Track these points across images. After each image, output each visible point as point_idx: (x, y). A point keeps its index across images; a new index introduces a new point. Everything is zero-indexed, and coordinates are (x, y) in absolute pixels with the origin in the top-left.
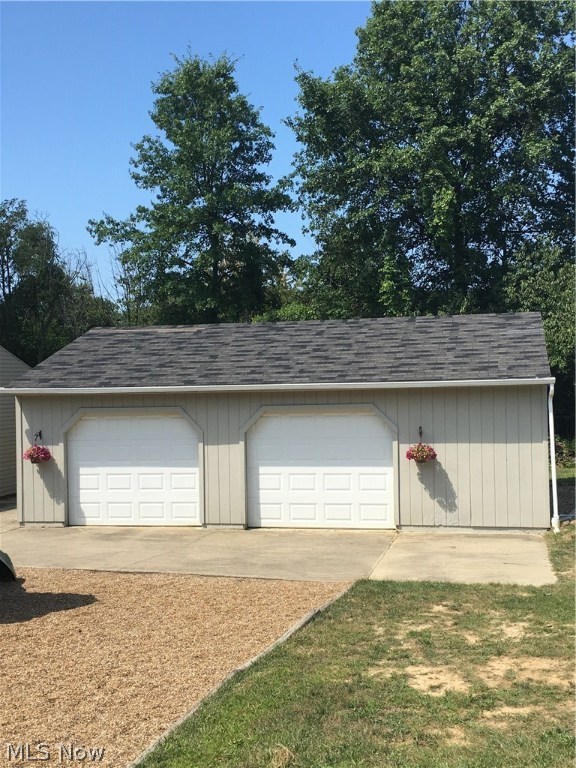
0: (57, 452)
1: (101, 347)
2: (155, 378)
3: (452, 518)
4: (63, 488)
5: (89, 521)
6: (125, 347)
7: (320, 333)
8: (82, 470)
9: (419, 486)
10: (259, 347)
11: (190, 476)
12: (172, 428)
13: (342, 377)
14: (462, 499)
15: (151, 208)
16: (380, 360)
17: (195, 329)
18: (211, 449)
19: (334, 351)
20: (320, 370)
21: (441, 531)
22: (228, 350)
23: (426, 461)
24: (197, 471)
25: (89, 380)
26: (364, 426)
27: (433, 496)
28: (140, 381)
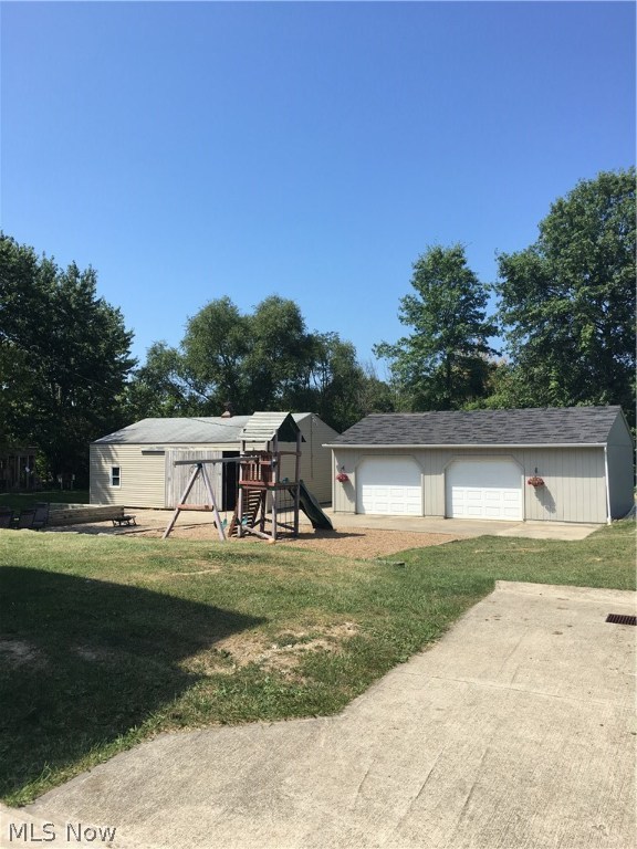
0: (351, 477)
1: (374, 424)
2: (400, 441)
3: (553, 516)
4: (354, 495)
5: (367, 512)
6: (386, 424)
7: (491, 418)
8: (364, 486)
9: (535, 499)
10: (455, 425)
11: (417, 491)
12: (408, 465)
13: (495, 441)
14: (558, 507)
15: (409, 338)
16: (518, 432)
17: (425, 414)
18: (427, 477)
19: (495, 427)
20: (484, 437)
21: (548, 523)
22: (439, 426)
23: (539, 486)
24: (420, 488)
25: (367, 441)
26: (507, 467)
27: (543, 504)
28: (392, 442)
